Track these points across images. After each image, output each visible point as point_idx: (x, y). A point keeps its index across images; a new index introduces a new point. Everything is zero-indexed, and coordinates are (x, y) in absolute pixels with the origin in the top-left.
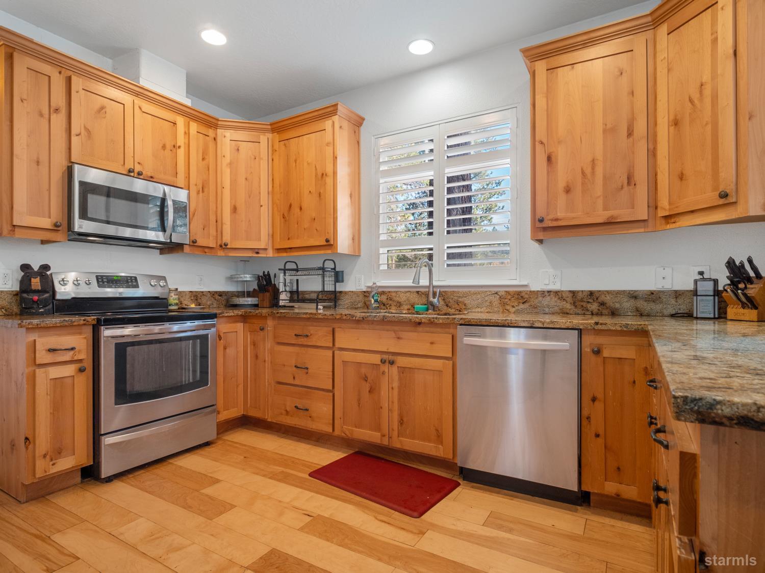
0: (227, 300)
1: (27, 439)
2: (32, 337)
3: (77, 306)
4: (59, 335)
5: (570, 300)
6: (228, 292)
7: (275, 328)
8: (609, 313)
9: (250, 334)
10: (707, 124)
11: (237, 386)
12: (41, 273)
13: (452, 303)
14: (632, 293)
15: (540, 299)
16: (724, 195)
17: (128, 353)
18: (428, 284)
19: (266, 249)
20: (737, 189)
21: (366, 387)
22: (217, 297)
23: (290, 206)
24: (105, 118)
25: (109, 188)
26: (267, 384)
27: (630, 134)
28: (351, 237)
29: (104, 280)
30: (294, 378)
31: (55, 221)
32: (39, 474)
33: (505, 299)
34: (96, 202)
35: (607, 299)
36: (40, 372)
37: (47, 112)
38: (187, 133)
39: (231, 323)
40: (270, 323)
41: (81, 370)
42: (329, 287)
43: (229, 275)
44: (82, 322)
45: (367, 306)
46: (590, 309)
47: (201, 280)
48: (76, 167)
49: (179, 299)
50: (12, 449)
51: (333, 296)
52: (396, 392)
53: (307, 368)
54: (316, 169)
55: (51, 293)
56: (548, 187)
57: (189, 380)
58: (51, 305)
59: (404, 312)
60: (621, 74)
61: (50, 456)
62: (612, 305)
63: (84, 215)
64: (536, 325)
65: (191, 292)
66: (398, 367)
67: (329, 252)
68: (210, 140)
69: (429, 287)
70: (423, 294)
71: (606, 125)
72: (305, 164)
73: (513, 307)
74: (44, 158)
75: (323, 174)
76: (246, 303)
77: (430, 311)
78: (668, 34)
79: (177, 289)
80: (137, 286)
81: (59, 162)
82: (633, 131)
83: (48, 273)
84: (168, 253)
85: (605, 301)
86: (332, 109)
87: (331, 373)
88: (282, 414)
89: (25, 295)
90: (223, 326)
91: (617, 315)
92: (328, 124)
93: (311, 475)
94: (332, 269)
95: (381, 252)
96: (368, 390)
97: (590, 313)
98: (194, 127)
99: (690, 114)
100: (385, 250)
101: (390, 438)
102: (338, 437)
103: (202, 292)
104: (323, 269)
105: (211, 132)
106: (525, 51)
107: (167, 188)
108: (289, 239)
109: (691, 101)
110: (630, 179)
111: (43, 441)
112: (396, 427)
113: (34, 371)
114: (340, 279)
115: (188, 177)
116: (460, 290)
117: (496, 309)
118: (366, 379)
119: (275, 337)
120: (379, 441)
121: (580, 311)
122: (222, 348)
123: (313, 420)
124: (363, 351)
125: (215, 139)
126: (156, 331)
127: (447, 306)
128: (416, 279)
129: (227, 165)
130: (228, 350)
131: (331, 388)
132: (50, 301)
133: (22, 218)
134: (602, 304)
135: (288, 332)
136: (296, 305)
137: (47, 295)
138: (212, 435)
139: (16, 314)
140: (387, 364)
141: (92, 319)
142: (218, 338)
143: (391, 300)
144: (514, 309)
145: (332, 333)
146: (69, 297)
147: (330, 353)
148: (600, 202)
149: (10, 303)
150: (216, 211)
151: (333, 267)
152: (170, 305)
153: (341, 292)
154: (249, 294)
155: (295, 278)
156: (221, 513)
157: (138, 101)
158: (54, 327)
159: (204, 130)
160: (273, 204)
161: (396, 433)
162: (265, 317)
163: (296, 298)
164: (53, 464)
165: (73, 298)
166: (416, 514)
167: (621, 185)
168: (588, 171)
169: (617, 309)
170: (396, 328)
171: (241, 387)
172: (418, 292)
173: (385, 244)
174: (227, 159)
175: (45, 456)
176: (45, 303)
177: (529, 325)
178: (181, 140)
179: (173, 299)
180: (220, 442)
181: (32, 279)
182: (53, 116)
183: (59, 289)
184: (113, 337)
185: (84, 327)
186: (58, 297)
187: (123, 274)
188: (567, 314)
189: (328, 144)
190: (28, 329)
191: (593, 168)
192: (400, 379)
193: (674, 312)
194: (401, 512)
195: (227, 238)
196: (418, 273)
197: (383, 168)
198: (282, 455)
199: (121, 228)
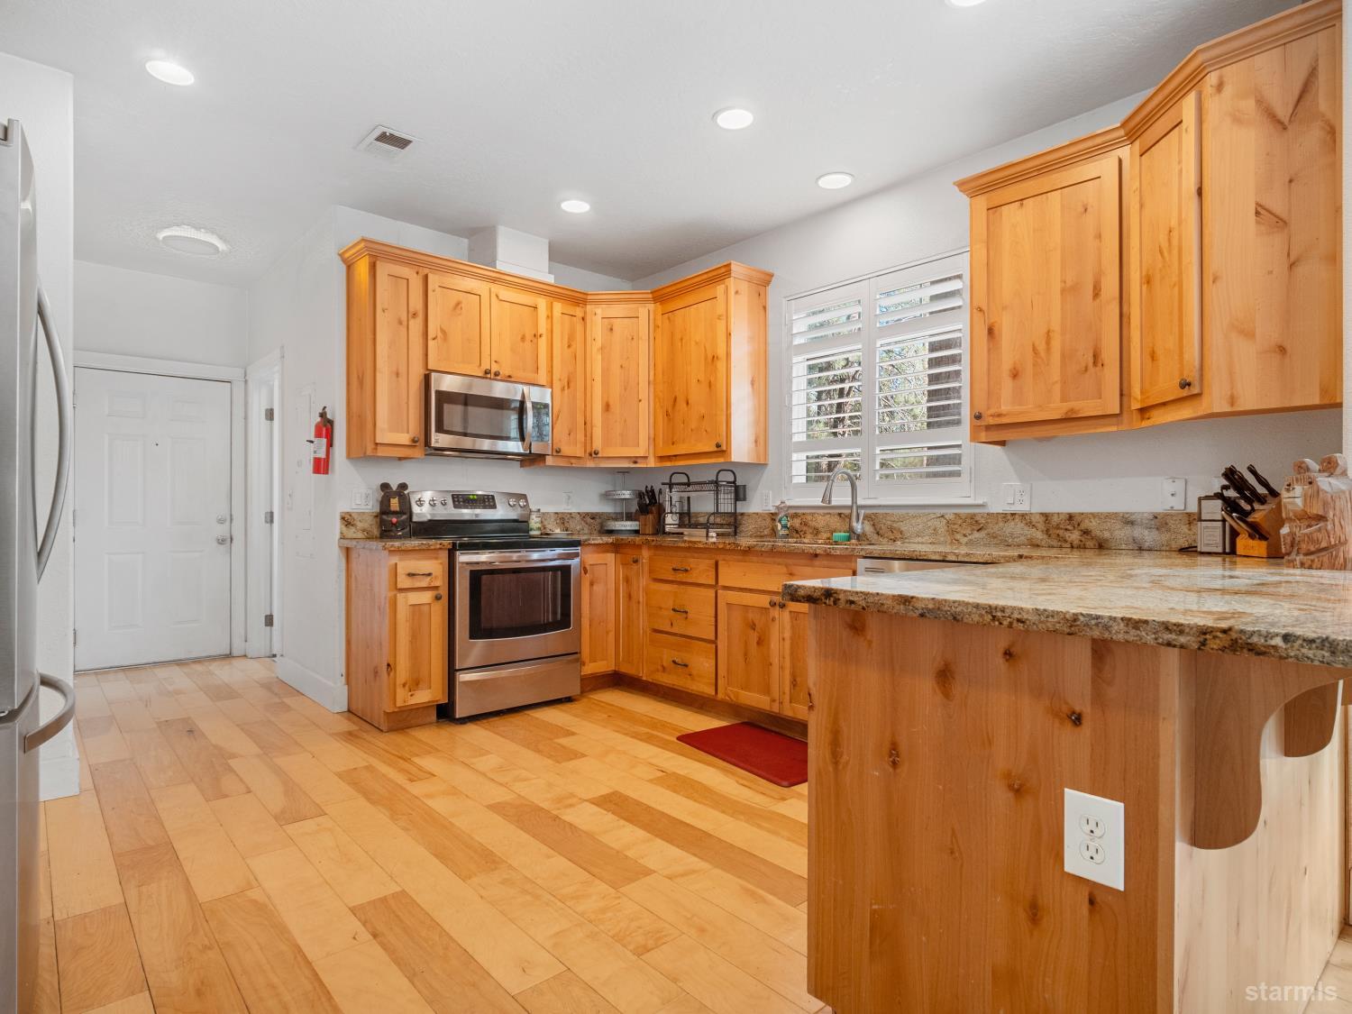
0: (599, 523)
1: (389, 665)
2: (395, 559)
3: (432, 529)
4: (419, 559)
5: (1041, 526)
6: (603, 514)
7: (651, 559)
8: (1095, 545)
9: (623, 568)
10: (1175, 285)
11: (607, 633)
12: (400, 492)
13: (884, 530)
14: (1127, 516)
15: (1001, 524)
16: (1185, 385)
17: (483, 582)
18: (850, 503)
19: (646, 457)
20: (1201, 375)
21: (754, 637)
22: (589, 520)
23: (675, 399)
24: (460, 314)
25: (466, 395)
26: (641, 632)
27: (1096, 295)
28: (753, 439)
29: (461, 500)
30: (672, 624)
31: (412, 437)
32: (399, 703)
33: (954, 524)
34: (453, 413)
35: (1092, 525)
36: (400, 596)
37: (406, 319)
38: (550, 317)
39: (599, 553)
40: (645, 554)
41: (438, 598)
42: (726, 507)
43: (603, 491)
44: (438, 546)
45: (774, 532)
46: (1069, 540)
47: (569, 499)
48: (433, 374)
49: (542, 522)
50: (375, 676)
51: (732, 520)
52: (787, 643)
53: (686, 612)
54: (706, 350)
55: (408, 514)
56: (989, 370)
57: (548, 619)
58: (408, 529)
59: (820, 541)
60: (1086, 210)
61: (409, 687)
62: (1098, 533)
63: (440, 429)
64: (949, 558)
65: (556, 513)
66: (791, 612)
67: (721, 460)
68: (577, 320)
69: (851, 507)
70: (844, 515)
71: (1065, 282)
72: (693, 343)
73: (965, 536)
74: (403, 370)
75: (714, 357)
76: (623, 528)
77: (853, 541)
78: (1141, 156)
79: (539, 510)
80: (494, 507)
81: (417, 372)
82: (1100, 290)
83: (406, 492)
84: (530, 465)
85: (1090, 528)
86: (723, 270)
87: (713, 619)
88: (658, 670)
89: (384, 517)
90: (591, 557)
91: (1107, 549)
92: (720, 289)
93: (679, 738)
94: (730, 482)
95: (794, 459)
96: (756, 641)
97: (1069, 546)
98: (558, 307)
99: (1161, 270)
100: (803, 456)
101: (781, 703)
102: (723, 702)
103: (571, 514)
104: (716, 483)
105: (579, 312)
106: (962, 185)
107: (526, 388)
108: (673, 444)
109: (1161, 252)
110: (1096, 356)
111: (403, 672)
112: (787, 690)
113: (395, 596)
114: (742, 496)
115: (551, 372)
116: (895, 512)
117: (942, 539)
118: (753, 626)
119: (651, 572)
120: (767, 708)
121: (1055, 543)
122: (588, 584)
123: (693, 679)
124: (751, 591)
125: (583, 319)
126: (515, 559)
127: (878, 533)
128: (827, 497)
129: (598, 350)
130: (595, 587)
131: (713, 638)
132: (407, 524)
133: (384, 436)
134: (1086, 532)
135: (665, 566)
136: (686, 531)
137: (404, 517)
138: (575, 690)
139: (376, 537)
140: (777, 608)
141: (447, 542)
142: (583, 572)
143: (806, 525)
144: (965, 540)
145: (714, 566)
146: (425, 519)
147: (711, 593)
148: (1057, 389)
149: (371, 525)
150: (585, 411)
151: (732, 480)
152: (531, 530)
153: (742, 514)
154: (629, 517)
155: (685, 495)
156: (571, 759)
157: (495, 288)
158: (413, 551)
159: (571, 310)
160: (655, 397)
161: (787, 698)
162: (639, 547)
163: (687, 522)
164: (412, 695)
165: (430, 521)
166: (785, 783)
167: (1084, 365)
168: (1041, 347)
169: (1107, 540)
170: (790, 561)
171: (612, 635)
172: (840, 514)
173: (800, 447)
174: (599, 343)
175: (404, 685)
176: (402, 525)
177: (941, 558)
178: (543, 327)
179: (534, 522)
180: (585, 700)
181: (392, 500)
182: (412, 322)
183: (416, 509)
184: (467, 563)
185: (440, 552)
186: (415, 519)
187: (480, 493)
188: (1038, 546)
189: (719, 318)
190: (390, 551)
191: (1048, 343)
192: (793, 627)
193: (1186, 545)
194: (768, 780)
195: (597, 445)
196: (829, 487)
197: (797, 341)
198: (652, 718)
199: (478, 440)
